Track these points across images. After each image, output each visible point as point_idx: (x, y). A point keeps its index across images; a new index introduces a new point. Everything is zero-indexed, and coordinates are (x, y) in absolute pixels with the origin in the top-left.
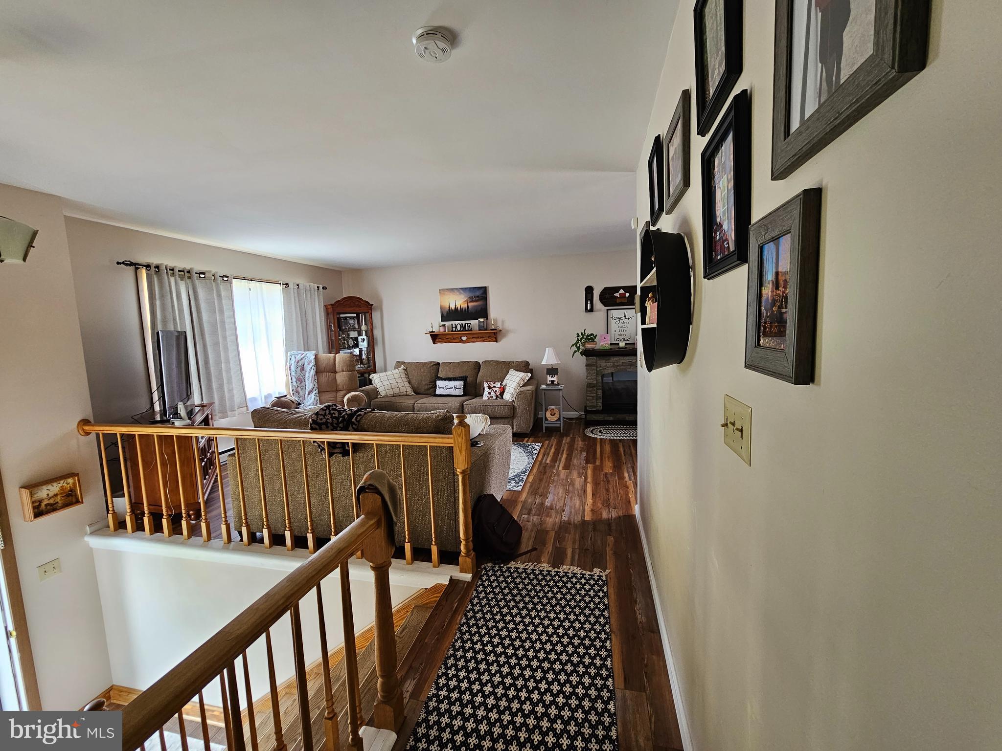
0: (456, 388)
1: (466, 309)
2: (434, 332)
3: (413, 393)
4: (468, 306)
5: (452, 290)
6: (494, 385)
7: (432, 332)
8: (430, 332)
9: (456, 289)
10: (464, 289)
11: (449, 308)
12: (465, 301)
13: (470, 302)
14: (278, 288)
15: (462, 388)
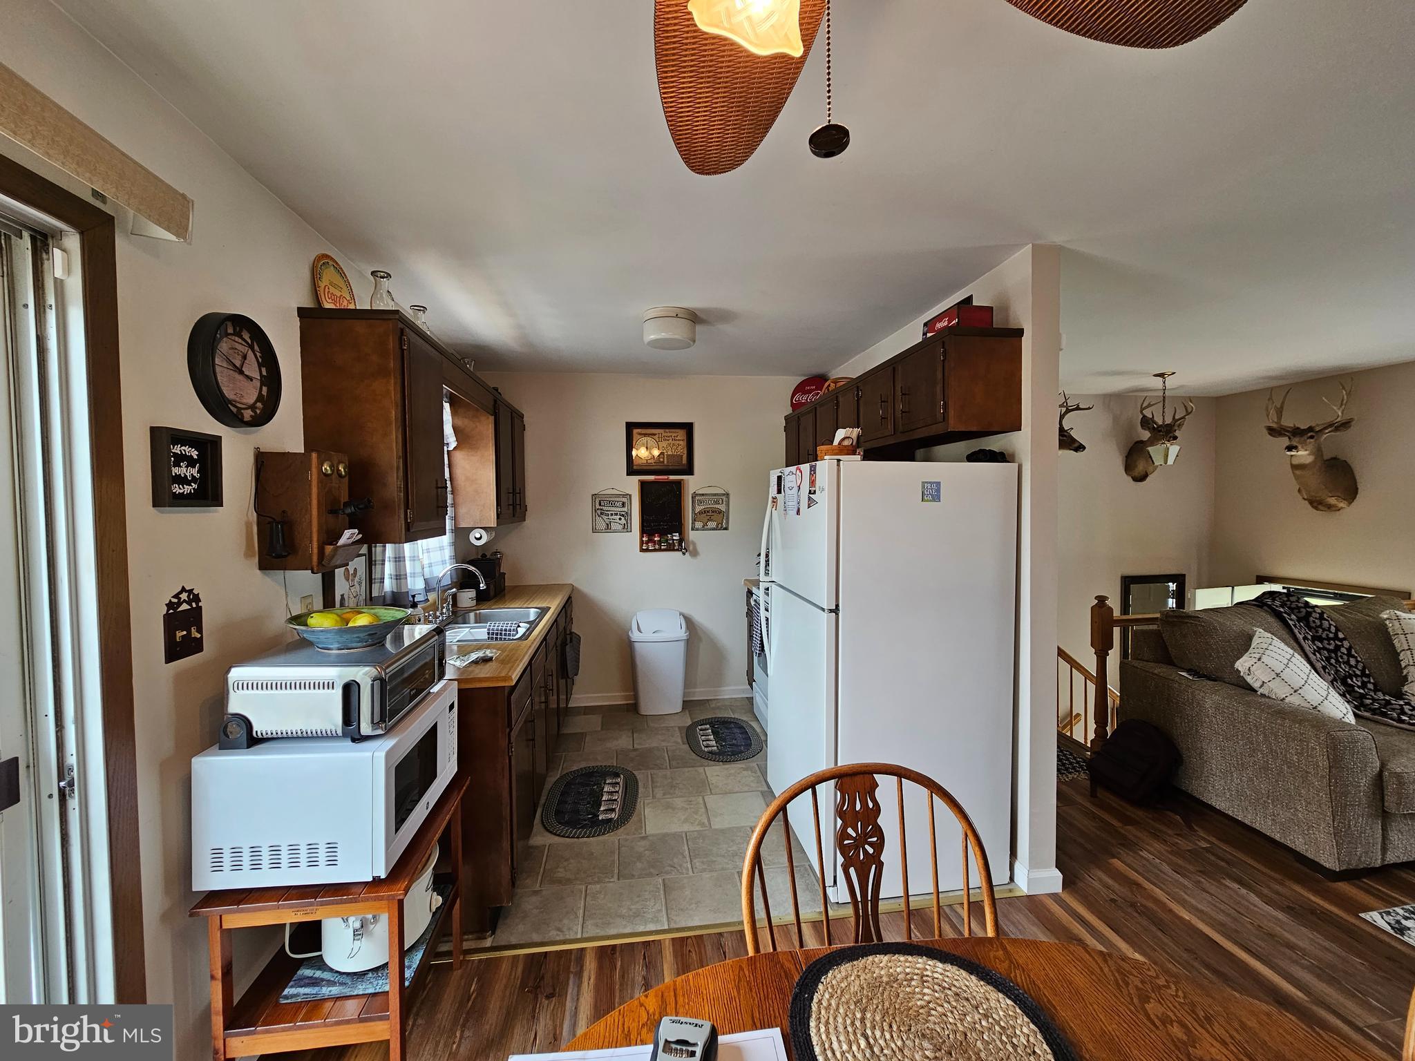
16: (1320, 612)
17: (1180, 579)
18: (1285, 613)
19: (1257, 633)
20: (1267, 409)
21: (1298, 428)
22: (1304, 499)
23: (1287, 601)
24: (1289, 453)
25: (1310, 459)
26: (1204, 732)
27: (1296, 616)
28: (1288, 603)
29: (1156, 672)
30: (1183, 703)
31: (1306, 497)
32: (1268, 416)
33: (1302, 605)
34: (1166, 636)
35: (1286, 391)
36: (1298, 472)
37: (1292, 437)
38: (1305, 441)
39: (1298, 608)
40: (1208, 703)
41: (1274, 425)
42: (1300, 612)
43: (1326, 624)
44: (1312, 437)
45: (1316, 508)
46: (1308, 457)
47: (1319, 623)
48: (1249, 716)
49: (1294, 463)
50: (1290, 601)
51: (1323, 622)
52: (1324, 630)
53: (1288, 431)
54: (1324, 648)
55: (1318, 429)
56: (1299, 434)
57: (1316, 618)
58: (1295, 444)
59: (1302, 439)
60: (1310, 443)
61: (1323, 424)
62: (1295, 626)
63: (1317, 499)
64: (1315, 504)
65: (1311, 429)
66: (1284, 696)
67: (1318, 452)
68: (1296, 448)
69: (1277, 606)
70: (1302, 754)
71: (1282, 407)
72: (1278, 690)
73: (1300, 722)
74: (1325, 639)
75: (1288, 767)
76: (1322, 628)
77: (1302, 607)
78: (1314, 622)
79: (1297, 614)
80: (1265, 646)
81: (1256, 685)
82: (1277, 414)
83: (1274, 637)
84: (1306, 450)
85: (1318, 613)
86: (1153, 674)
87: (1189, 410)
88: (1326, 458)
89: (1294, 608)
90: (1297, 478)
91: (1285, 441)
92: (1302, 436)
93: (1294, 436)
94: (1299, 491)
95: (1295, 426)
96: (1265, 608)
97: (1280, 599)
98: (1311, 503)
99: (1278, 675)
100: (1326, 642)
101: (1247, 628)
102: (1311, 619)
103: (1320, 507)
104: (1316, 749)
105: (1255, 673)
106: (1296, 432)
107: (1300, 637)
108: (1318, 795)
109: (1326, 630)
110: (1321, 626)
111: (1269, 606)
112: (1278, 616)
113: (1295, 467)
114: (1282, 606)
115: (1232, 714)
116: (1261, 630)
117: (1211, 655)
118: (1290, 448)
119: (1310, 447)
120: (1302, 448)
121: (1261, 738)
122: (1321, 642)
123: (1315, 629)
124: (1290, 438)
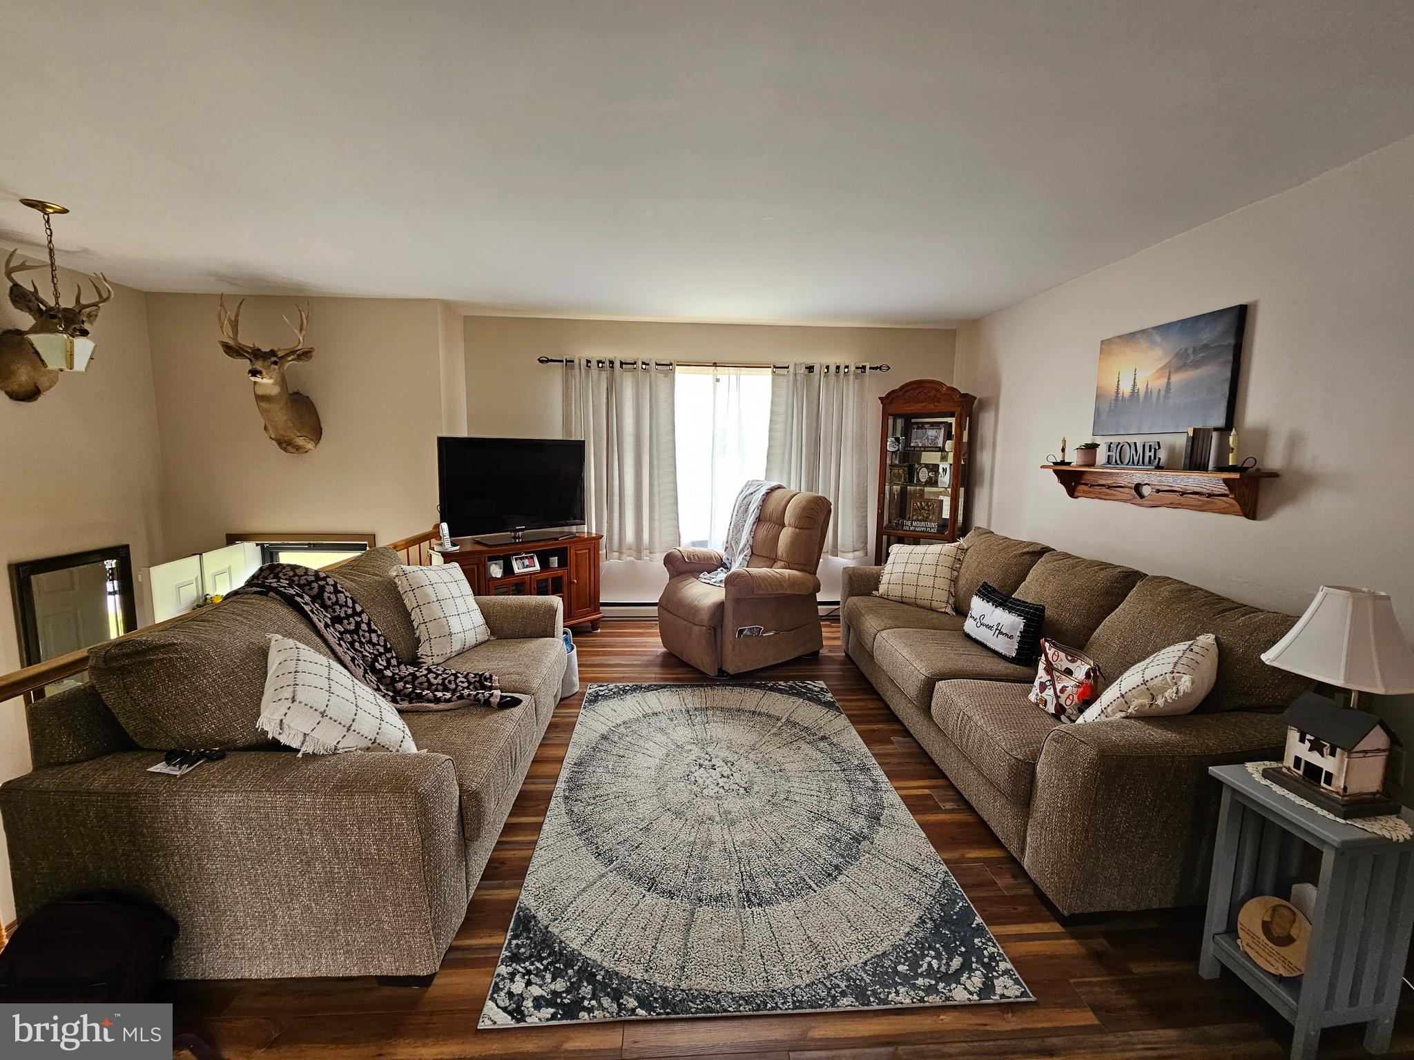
0: (1001, 633)
1: (1163, 393)
2: (1069, 464)
3: (949, 610)
4: (1168, 384)
5: (1131, 336)
6: (1071, 666)
7: (1063, 463)
8: (1056, 464)
9: (1143, 331)
10: (1164, 329)
11: (1117, 393)
12: (1162, 368)
13: (1178, 369)
14: (765, 376)
15: (1016, 639)
16: (333, 583)
17: (121, 553)
18: (298, 595)
19: (273, 643)
20: (219, 317)
21: (259, 350)
22: (271, 438)
23: (294, 576)
24: (253, 379)
25: (275, 391)
26: (213, 866)
27: (310, 596)
28: (296, 578)
29: (97, 786)
30: (165, 830)
31: (273, 437)
32: (221, 327)
33: (313, 578)
34: (109, 697)
35: (239, 303)
36: (263, 405)
37: (253, 359)
38: (270, 366)
39: (309, 583)
40: (219, 815)
41: (231, 343)
42: (312, 589)
43: (341, 597)
44: (275, 363)
45: (285, 450)
46: (273, 387)
47: (334, 599)
48: (295, 810)
49: (258, 392)
50: (298, 576)
51: (338, 595)
52: (341, 606)
53: (247, 352)
54: (346, 631)
55: (280, 354)
56: (261, 357)
57: (330, 593)
58: (259, 368)
59: (266, 364)
60: (274, 370)
61: (284, 349)
62: (312, 611)
63: (286, 438)
64: (284, 445)
65: (273, 353)
66: (335, 743)
67: (283, 382)
68: (260, 373)
69: (284, 587)
70: (382, 839)
71: (236, 321)
72: (326, 738)
73: (375, 790)
74: (344, 618)
75: (365, 867)
76: (339, 605)
77: (313, 581)
78: (329, 598)
79: (310, 592)
80: (291, 666)
81: (295, 744)
82: (232, 327)
83: (300, 645)
84: (271, 378)
85: (332, 585)
86: (90, 793)
87: (105, 295)
88: (290, 392)
89: (305, 585)
90: (263, 411)
91: (245, 364)
92: (264, 360)
93: (257, 359)
94: (266, 428)
95: (254, 346)
96: (271, 594)
97: (285, 575)
98: (280, 443)
99: (323, 714)
100: (345, 622)
101: (256, 638)
102: (326, 595)
103: (289, 448)
104: (403, 824)
105: (292, 725)
106: (256, 354)
107: (321, 625)
108: (409, 889)
109: (344, 606)
110: (337, 603)
111: (276, 590)
112: (290, 602)
113: (261, 398)
114: (291, 586)
115: (267, 816)
116: (279, 637)
117: (206, 709)
118: (254, 373)
119: (275, 375)
120: (267, 374)
121: (318, 839)
122: (341, 623)
123: (331, 607)
124: (251, 361)
